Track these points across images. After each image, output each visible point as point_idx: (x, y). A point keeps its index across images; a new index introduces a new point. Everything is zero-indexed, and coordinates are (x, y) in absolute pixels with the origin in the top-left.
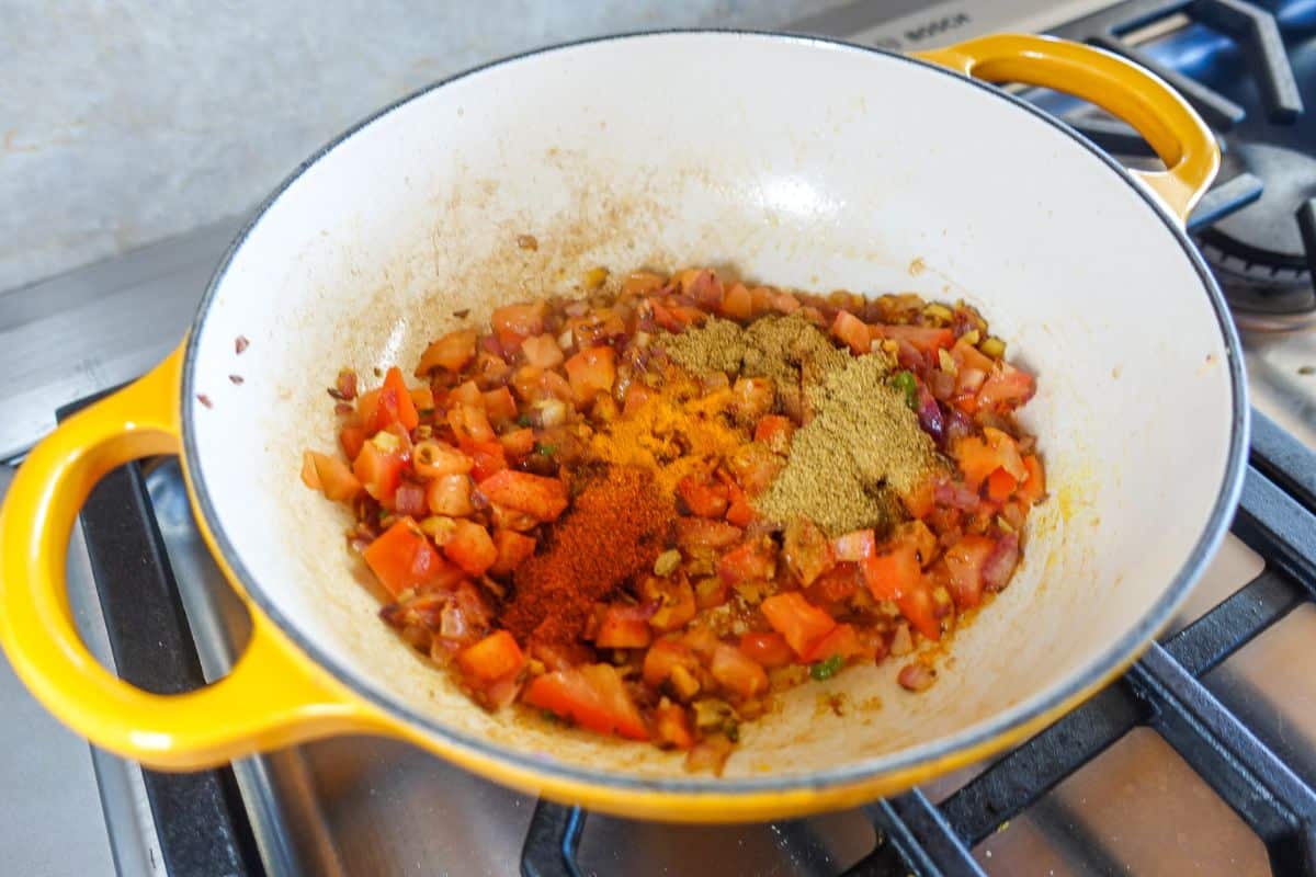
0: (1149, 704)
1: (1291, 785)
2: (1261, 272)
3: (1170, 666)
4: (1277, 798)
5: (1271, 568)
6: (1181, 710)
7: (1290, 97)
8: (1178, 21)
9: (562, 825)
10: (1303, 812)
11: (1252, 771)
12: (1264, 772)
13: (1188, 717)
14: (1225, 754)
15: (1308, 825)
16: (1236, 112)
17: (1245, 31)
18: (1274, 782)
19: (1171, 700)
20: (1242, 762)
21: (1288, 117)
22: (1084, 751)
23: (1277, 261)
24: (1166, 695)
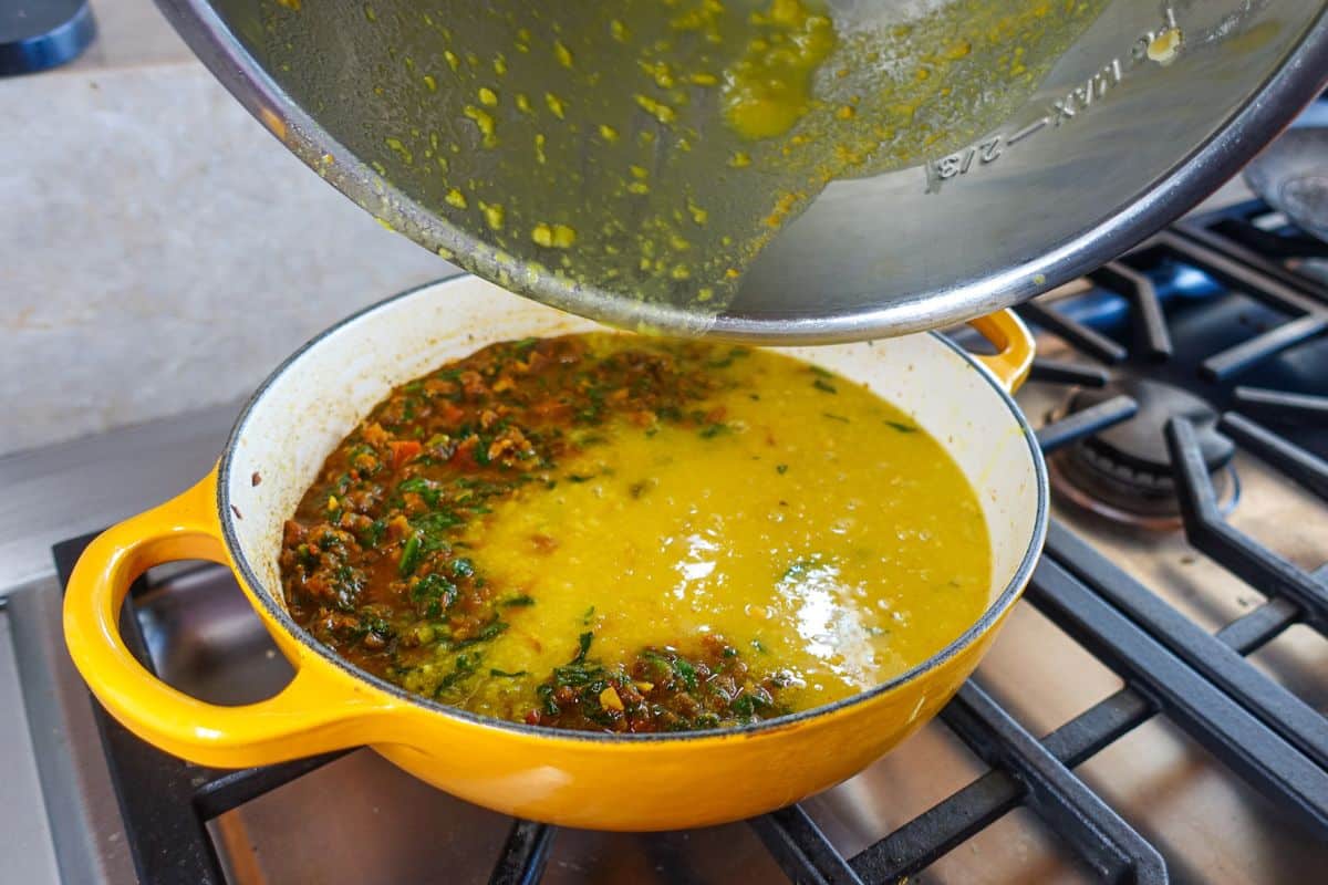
0: (1023, 784)
1: (1129, 836)
2: (1145, 479)
3: (1038, 751)
4: (1118, 845)
5: (1128, 686)
6: (1047, 784)
7: (1162, 340)
8: (1080, 284)
9: (520, 873)
10: (1136, 854)
11: (1099, 827)
12: (1109, 827)
13: (1050, 788)
14: (1078, 814)
15: (1140, 864)
16: (1118, 352)
17: (1129, 292)
18: (1115, 833)
19: (1040, 778)
20: (1092, 820)
21: (1160, 357)
22: (969, 818)
23: (1156, 470)
24: (1036, 774)
